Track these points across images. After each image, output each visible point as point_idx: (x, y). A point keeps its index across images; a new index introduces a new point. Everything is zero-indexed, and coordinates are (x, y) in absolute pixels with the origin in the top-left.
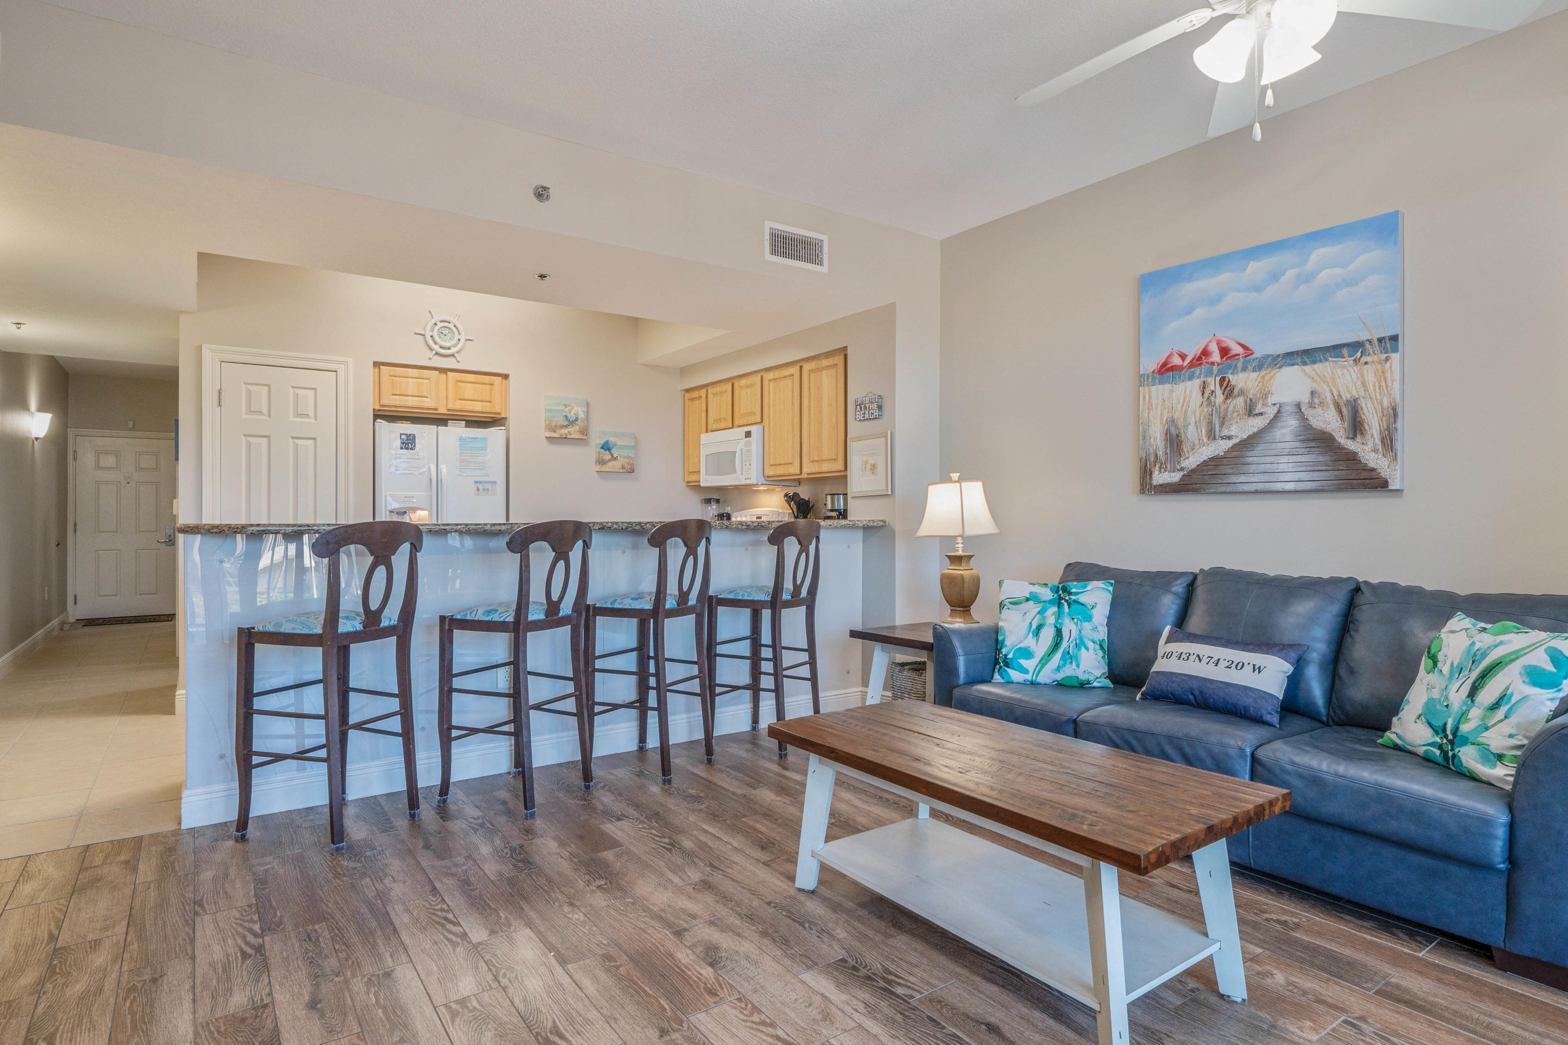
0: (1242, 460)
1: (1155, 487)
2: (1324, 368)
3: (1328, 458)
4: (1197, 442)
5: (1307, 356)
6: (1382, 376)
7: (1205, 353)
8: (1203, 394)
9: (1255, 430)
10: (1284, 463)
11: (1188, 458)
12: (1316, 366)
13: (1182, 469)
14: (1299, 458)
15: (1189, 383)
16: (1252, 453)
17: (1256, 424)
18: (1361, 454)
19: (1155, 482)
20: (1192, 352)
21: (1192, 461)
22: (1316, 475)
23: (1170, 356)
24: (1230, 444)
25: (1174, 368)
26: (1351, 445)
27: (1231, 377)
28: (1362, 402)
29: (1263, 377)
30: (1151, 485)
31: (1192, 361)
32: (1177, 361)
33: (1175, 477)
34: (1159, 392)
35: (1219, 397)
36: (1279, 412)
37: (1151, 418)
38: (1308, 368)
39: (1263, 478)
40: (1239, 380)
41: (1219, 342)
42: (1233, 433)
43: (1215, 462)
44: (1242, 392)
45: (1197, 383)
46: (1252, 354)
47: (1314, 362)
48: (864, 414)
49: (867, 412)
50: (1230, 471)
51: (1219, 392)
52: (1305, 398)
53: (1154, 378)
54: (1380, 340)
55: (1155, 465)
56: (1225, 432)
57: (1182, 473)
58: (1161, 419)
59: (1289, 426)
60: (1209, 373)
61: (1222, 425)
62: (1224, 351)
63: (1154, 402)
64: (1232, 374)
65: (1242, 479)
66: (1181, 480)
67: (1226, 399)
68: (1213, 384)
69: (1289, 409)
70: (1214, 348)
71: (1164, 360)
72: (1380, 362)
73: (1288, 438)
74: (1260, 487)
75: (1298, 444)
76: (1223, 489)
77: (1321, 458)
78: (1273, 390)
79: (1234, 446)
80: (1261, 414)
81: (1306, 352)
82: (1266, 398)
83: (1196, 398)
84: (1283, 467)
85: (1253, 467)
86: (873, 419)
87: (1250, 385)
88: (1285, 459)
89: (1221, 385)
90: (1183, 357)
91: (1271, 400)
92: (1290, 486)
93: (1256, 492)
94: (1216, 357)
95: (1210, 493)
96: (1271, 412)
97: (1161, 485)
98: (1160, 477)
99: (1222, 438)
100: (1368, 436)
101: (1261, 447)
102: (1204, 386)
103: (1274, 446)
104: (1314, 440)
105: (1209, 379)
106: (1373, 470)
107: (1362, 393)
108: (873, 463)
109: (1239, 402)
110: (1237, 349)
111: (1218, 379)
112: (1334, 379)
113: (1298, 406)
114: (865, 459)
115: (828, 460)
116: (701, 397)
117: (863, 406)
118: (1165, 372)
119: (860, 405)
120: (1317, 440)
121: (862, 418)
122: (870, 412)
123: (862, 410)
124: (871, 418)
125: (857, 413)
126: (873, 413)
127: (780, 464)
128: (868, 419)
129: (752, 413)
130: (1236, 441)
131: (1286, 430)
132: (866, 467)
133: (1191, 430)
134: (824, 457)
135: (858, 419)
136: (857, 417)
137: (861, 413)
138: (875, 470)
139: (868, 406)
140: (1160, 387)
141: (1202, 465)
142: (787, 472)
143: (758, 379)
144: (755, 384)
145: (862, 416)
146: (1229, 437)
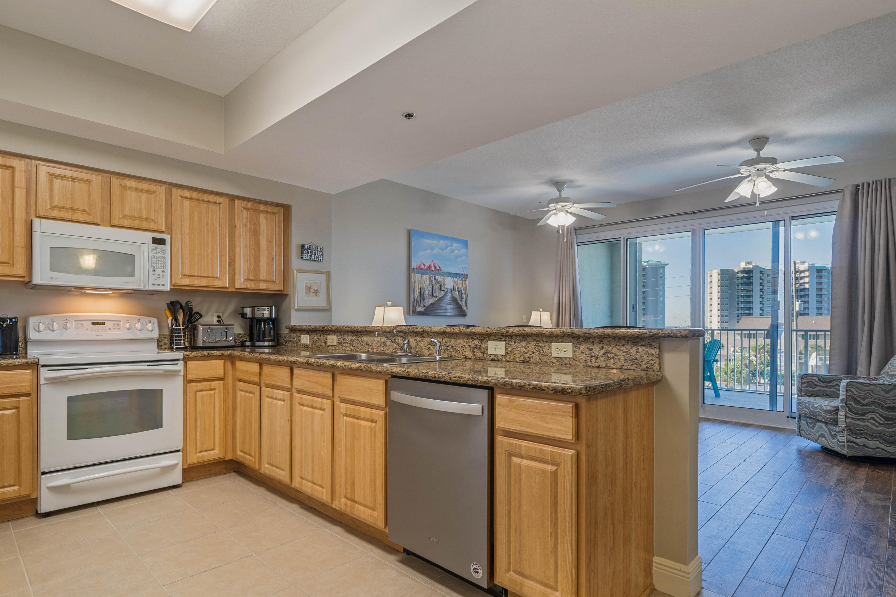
0: (439, 305)
2: (455, 279)
3: (456, 306)
4: (428, 297)
5: (452, 275)
7: (430, 267)
8: (430, 280)
9: (442, 295)
11: (426, 302)
13: (425, 306)
14: (451, 306)
15: (426, 276)
16: (441, 303)
17: (443, 293)
18: (462, 306)
19: (417, 311)
20: (427, 265)
21: (427, 304)
22: (454, 311)
23: (420, 264)
24: (436, 299)
25: (422, 269)
26: (461, 303)
28: (462, 291)
29: (444, 279)
30: (415, 311)
31: (427, 268)
32: (423, 266)
34: (418, 276)
35: (434, 283)
37: (415, 286)
38: (453, 279)
39: (444, 311)
40: (440, 278)
41: (434, 264)
43: (433, 305)
44: (439, 282)
45: (428, 276)
46: (441, 270)
47: (454, 277)
49: (313, 256)
50: (436, 308)
51: (434, 281)
52: (452, 288)
53: (416, 271)
55: (416, 304)
56: (435, 295)
57: (424, 308)
58: (418, 287)
60: (431, 274)
61: (435, 292)
62: (435, 267)
63: (416, 280)
64: (437, 275)
65: (439, 311)
66: (424, 310)
68: (432, 278)
69: (449, 290)
70: (432, 265)
72: (465, 281)
73: (449, 299)
74: (443, 314)
75: (451, 302)
78: (446, 283)
79: (438, 300)
82: (444, 286)
83: (428, 283)
84: (448, 308)
85: (442, 307)
86: (318, 261)
87: (441, 280)
88: (448, 306)
89: (434, 279)
90: (424, 265)
91: (446, 286)
92: (451, 314)
93: (442, 316)
94: (433, 269)
96: (446, 290)
98: (418, 309)
100: (463, 301)
101: (443, 301)
102: (430, 278)
103: (446, 301)
105: (431, 276)
106: (464, 311)
107: (462, 289)
108: (316, 289)
109: (438, 285)
110: (438, 268)
111: (433, 276)
112: (457, 283)
113: (451, 289)
114: (309, 286)
115: (266, 281)
116: (13, 168)
117: (310, 251)
118: (419, 269)
119: (307, 249)
120: (455, 301)
121: (308, 259)
122: (316, 256)
123: (308, 253)
124: (315, 260)
125: (304, 254)
126: (318, 258)
127: (201, 277)
128: (313, 260)
129: (148, 219)
130: (438, 298)
131: (449, 297)
132: (309, 291)
133: (426, 292)
134: (261, 278)
135: (304, 258)
136: (304, 257)
137: (308, 255)
138: (318, 294)
139: (314, 252)
140: (418, 275)
141: (430, 305)
142: (211, 284)
143: (162, 189)
144: (155, 192)
145: (308, 257)
146: (436, 297)
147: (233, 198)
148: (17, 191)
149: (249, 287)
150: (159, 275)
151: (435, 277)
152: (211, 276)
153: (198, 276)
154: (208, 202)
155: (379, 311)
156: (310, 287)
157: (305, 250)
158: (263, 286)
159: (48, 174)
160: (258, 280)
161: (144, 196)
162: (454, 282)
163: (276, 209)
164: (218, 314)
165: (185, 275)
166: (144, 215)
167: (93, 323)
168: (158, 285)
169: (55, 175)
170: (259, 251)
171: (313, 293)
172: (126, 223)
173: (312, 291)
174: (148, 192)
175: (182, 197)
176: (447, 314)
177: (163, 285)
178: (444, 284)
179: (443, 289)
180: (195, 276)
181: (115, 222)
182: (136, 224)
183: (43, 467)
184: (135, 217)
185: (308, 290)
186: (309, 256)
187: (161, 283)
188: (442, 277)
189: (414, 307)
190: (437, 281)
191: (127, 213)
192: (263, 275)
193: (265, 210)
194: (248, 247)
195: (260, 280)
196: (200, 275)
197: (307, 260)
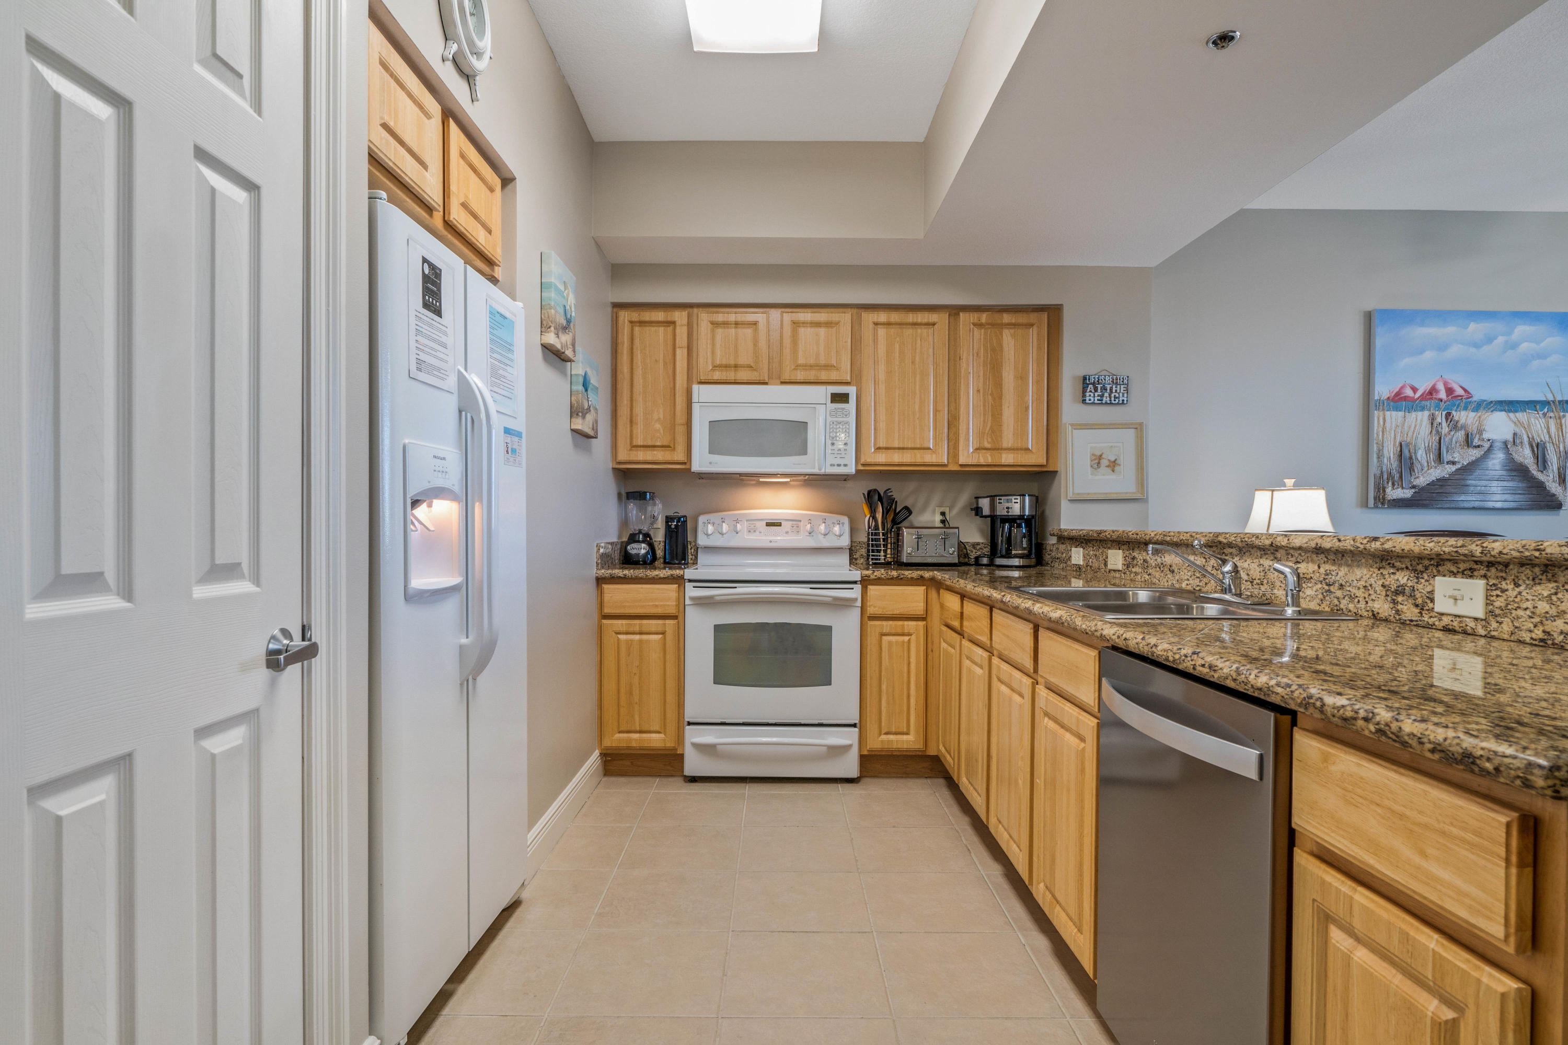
0: (1463, 482)
1: (1389, 501)
2: (1521, 416)
3: (1524, 485)
4: (1426, 464)
5: (1510, 406)
6: (1560, 427)
7: (1432, 391)
8: (1432, 424)
9: (1474, 458)
10: (1496, 487)
11: (1418, 477)
12: (1517, 414)
13: (1414, 487)
14: (1505, 484)
15: (1420, 414)
16: (1470, 477)
17: (1474, 454)
18: (1547, 484)
19: (1389, 498)
20: (1423, 388)
21: (1422, 480)
22: (1517, 497)
23: (1402, 388)
24: (1453, 468)
25: (1406, 398)
26: (1541, 477)
27: (1454, 413)
28: (1548, 445)
29: (1480, 417)
30: (1384, 499)
31: (1422, 395)
32: (1409, 392)
33: (1408, 494)
34: (1393, 417)
35: (1445, 429)
36: (1491, 446)
37: (1385, 440)
38: (1511, 415)
39: (1479, 497)
40: (1464, 417)
41: (1445, 384)
42: (1456, 460)
43: (1441, 482)
44: (1464, 427)
45: (1426, 413)
46: (1471, 397)
47: (1516, 411)
48: (1102, 396)
49: (1106, 395)
50: (1453, 491)
51: (1444, 424)
52: (1510, 437)
53: (1388, 404)
54: (1560, 402)
55: (1388, 483)
56: (1450, 458)
57: (1413, 490)
58: (1395, 442)
59: (1497, 460)
60: (1438, 407)
61: (1447, 452)
62: (1450, 391)
63: (1388, 425)
64: (1456, 411)
65: (1463, 498)
66: (1412, 496)
67: (1451, 431)
68: (1440, 418)
69: (1498, 445)
70: (1441, 387)
71: (1397, 390)
72: (1560, 418)
73: (1498, 467)
74: (1477, 504)
75: (1504, 473)
76: (1448, 506)
77: (1520, 485)
78: (1486, 428)
80: (1479, 446)
81: (1510, 403)
82: (1481, 434)
83: (1425, 428)
84: (1494, 489)
85: (1472, 488)
86: (1118, 404)
87: (1469, 422)
88: (1495, 483)
89: (1447, 419)
90: (1415, 390)
91: (1486, 436)
92: (1499, 505)
93: (1474, 508)
94: (1443, 395)
95: (1437, 508)
96: (1487, 445)
97: (1394, 500)
98: (1393, 493)
99: (1448, 463)
100: (1550, 471)
101: (1478, 472)
102: (1432, 419)
103: (1487, 472)
104: (1515, 470)
105: (1437, 413)
106: (1554, 495)
107: (1547, 439)
108: (1113, 459)
109: (1460, 435)
110: (1460, 392)
111: (1444, 413)
112: (1529, 425)
113: (1505, 443)
114: (1098, 453)
115: (1013, 449)
116: (674, 323)
117: (1099, 386)
118: (1398, 400)
119: (1093, 384)
120: (1518, 471)
121: (1096, 401)
122: (1113, 395)
123: (1096, 390)
124: (1111, 403)
125: (1088, 394)
126: (1119, 398)
127: (903, 449)
128: (1106, 403)
129: (828, 367)
130: (1458, 466)
131: (1496, 461)
132: (1099, 463)
133: (1421, 454)
134: (1005, 445)
135: (1088, 401)
136: (1087, 398)
137: (1096, 394)
138: (1117, 468)
139: (1108, 387)
140: (1394, 413)
141: (1432, 484)
142: (919, 460)
143: (845, 318)
144: (837, 323)
145: (1096, 399)
146: (1454, 463)
147: (954, 311)
148: (678, 351)
149: (982, 461)
150: (840, 450)
151: (1448, 415)
152: (918, 446)
153: (899, 448)
154: (915, 324)
155: (1262, 499)
156: (1101, 456)
157: (1090, 386)
158: (1007, 459)
159: (709, 324)
160: (998, 449)
161: (822, 331)
162: (1518, 423)
163: (1033, 317)
164: (942, 509)
165: (879, 448)
166: (822, 361)
167: (768, 524)
168: (839, 465)
169: (717, 324)
170: (1001, 398)
171: (1108, 466)
172: (800, 376)
173: (1104, 462)
174: (828, 324)
175: (876, 324)
176: (1491, 505)
177: (845, 465)
178: (1480, 432)
179: (1476, 442)
180: (894, 448)
181: (786, 377)
182: (811, 375)
183: (689, 715)
184: (811, 366)
185: (1097, 461)
186: (1098, 396)
187: (842, 462)
188: (1472, 414)
189: (1380, 489)
190: (1455, 427)
191: (801, 361)
192: (1008, 439)
193: (1013, 321)
194: (981, 391)
195: (1002, 449)
196: (901, 446)
197: (1093, 403)
